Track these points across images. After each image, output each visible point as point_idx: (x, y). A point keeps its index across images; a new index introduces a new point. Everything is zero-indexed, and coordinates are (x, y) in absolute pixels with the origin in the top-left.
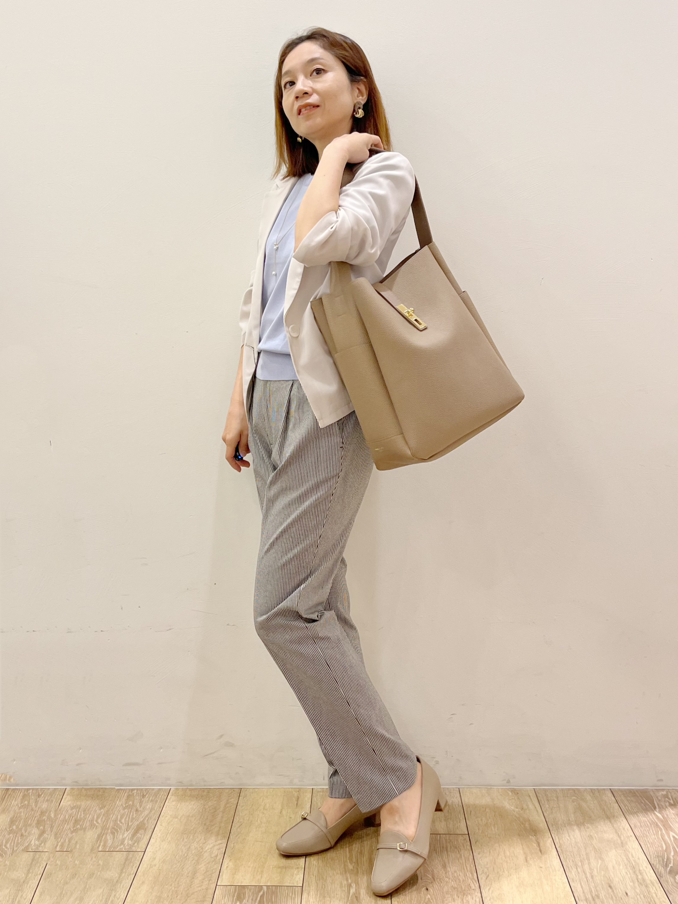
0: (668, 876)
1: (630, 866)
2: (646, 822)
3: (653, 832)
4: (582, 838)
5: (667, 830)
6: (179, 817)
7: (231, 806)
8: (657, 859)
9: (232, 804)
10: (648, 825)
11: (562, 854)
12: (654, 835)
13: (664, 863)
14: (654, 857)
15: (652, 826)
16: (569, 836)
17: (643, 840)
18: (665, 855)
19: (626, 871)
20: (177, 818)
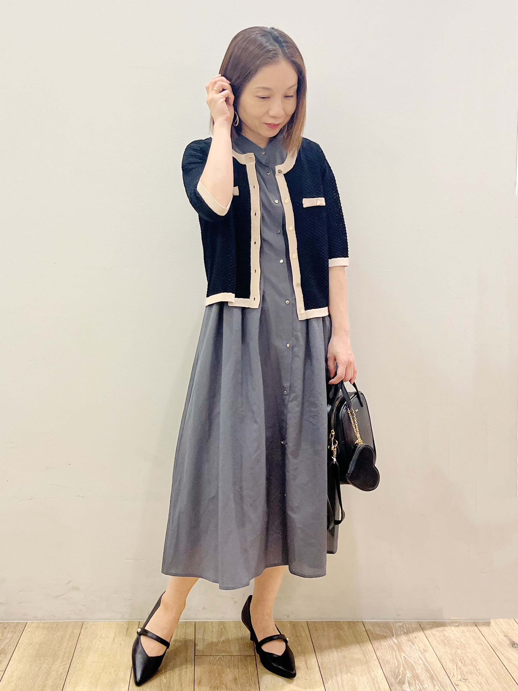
0: (397, 686)
1: (370, 678)
2: (386, 646)
3: (390, 654)
4: (338, 657)
5: (400, 651)
6: (33, 645)
7: (75, 635)
8: (391, 673)
9: (76, 634)
10: (386, 647)
11: (322, 670)
12: (390, 655)
13: (395, 676)
14: (388, 671)
15: (390, 649)
16: (329, 656)
17: (382, 659)
18: (396, 671)
19: (367, 682)
20: (31, 644)
